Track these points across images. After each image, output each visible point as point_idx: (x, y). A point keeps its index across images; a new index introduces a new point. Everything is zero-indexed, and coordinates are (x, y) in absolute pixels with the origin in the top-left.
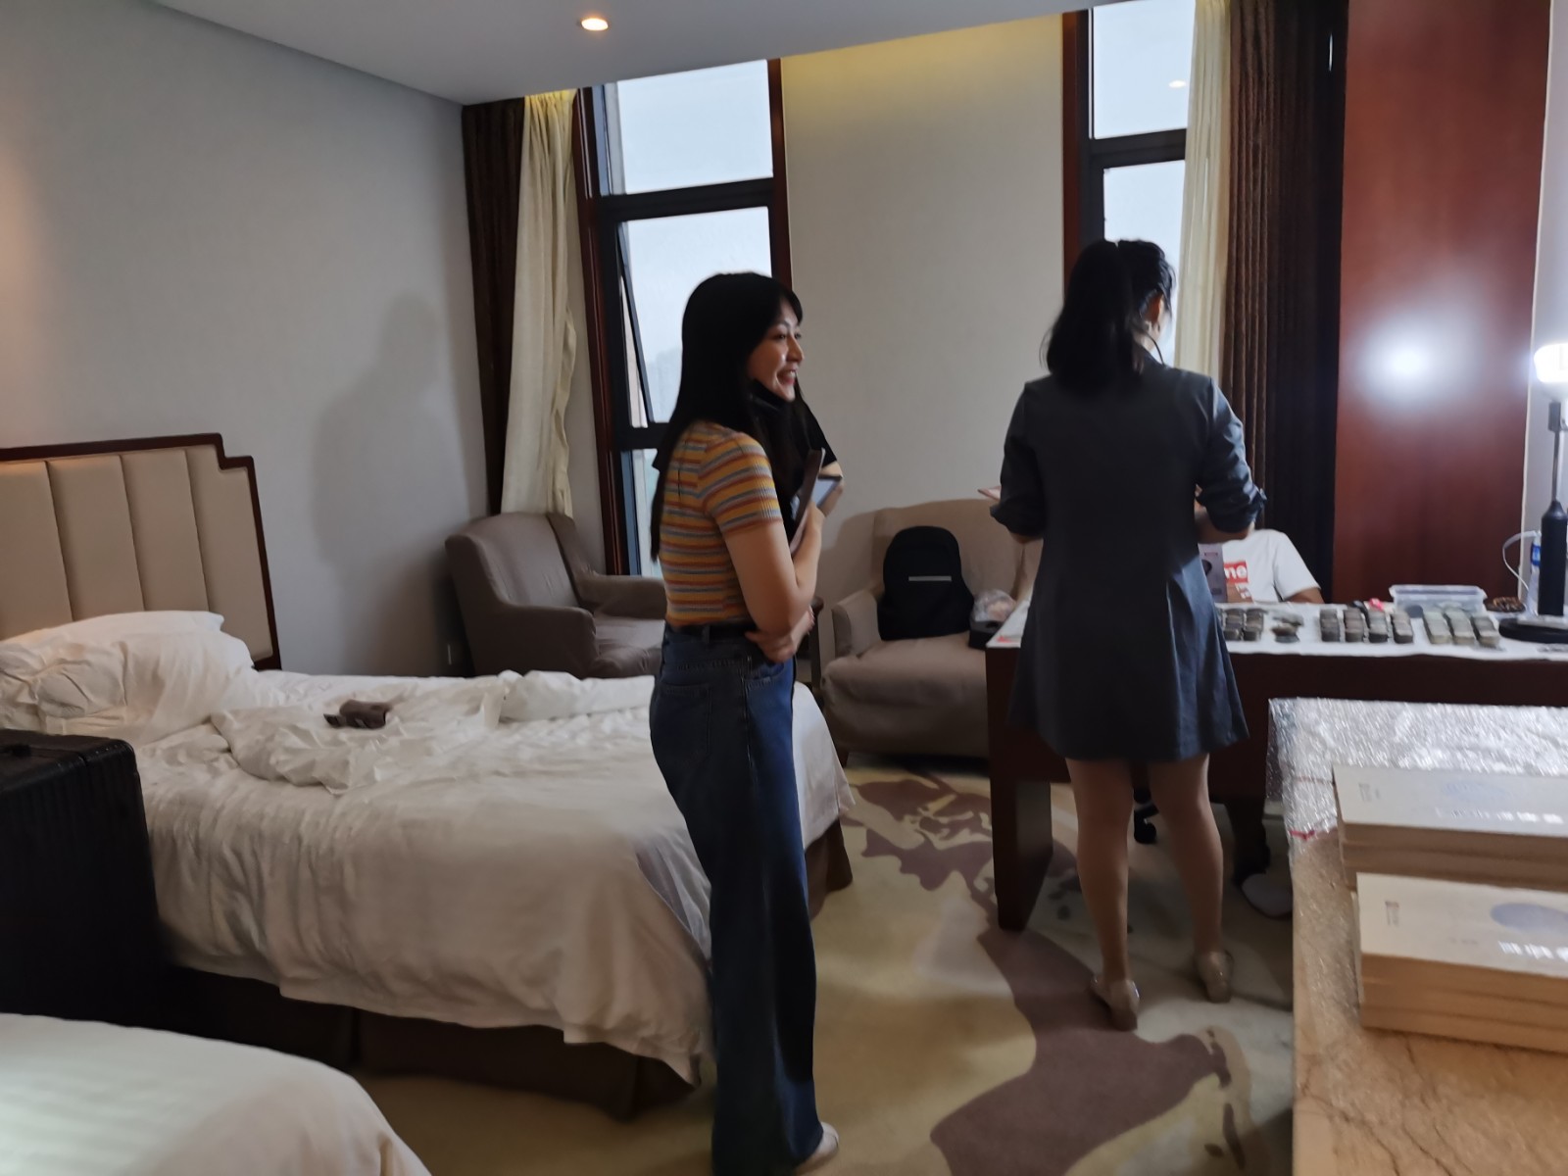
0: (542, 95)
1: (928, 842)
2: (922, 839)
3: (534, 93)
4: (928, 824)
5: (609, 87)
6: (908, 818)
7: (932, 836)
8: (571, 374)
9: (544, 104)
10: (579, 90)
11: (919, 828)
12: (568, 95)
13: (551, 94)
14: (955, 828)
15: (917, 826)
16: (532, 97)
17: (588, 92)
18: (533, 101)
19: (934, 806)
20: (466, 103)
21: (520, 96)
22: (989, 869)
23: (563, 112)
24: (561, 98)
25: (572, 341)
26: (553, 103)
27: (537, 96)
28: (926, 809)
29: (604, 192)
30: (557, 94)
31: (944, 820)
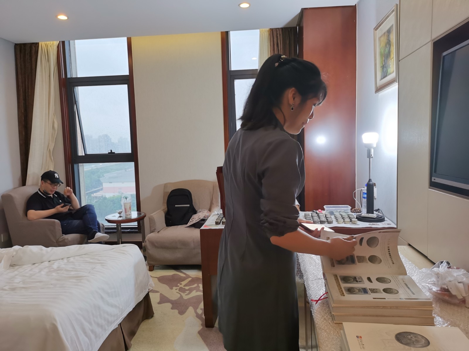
0: (46, 42)
1: (181, 297)
2: (179, 295)
3: (43, 42)
4: (182, 290)
5: (71, 42)
6: (174, 288)
7: (182, 294)
8: (55, 137)
9: (47, 45)
10: (60, 42)
11: (178, 292)
12: (56, 43)
13: (49, 42)
14: (191, 290)
15: (177, 291)
16: (42, 43)
17: (63, 43)
18: (42, 44)
19: (184, 283)
20: (16, 43)
21: (37, 42)
22: (202, 305)
23: (53, 49)
24: (53, 44)
25: (56, 126)
26: (50, 45)
27: (44, 43)
28: (181, 284)
29: (69, 76)
30: (52, 42)
31: (187, 288)
